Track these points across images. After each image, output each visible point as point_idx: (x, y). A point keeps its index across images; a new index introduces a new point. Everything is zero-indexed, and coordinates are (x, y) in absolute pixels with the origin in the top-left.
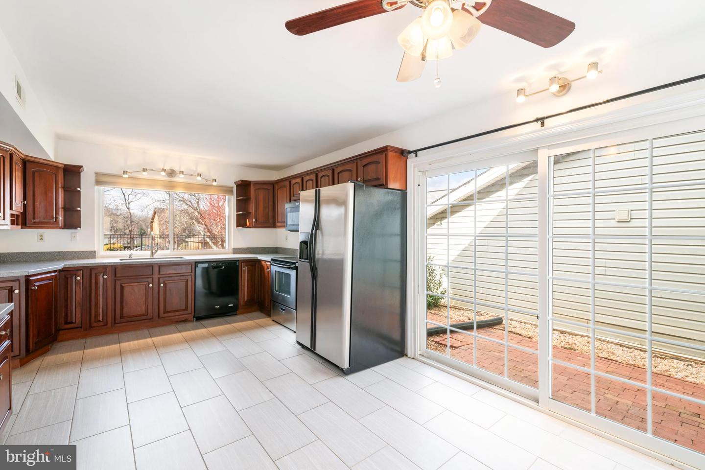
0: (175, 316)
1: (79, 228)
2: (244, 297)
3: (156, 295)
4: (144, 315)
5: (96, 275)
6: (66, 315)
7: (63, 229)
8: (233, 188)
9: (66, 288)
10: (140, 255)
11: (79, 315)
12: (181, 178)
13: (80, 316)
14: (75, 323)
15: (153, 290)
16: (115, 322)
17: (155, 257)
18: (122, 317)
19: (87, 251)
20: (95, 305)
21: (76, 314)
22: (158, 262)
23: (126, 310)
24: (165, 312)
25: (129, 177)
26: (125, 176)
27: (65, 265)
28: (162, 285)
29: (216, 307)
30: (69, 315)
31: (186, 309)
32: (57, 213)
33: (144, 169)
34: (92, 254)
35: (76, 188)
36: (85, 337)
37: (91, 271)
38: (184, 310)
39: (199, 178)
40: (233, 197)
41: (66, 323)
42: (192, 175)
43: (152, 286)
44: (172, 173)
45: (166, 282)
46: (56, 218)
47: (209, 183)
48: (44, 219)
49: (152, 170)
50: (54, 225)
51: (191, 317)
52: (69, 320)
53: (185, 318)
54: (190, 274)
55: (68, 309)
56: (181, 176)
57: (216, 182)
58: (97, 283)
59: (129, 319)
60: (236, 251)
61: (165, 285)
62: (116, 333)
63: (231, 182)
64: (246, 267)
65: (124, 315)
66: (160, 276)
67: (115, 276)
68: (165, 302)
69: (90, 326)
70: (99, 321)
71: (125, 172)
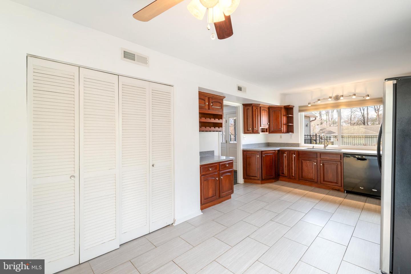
0: (331, 185)
1: (293, 132)
3: (319, 170)
4: (312, 179)
9: (282, 158)
10: (318, 147)
11: (286, 171)
12: (342, 99)
14: (285, 174)
15: (317, 166)
16: (299, 179)
17: (326, 149)
19: (296, 143)
22: (320, 151)
23: (304, 174)
24: (324, 181)
25: (311, 106)
26: (310, 105)
28: (321, 165)
29: (361, 188)
30: (283, 170)
31: (338, 183)
32: (281, 127)
33: (318, 100)
34: (298, 145)
37: (290, 152)
38: (336, 183)
39: (354, 97)
41: (282, 173)
42: (349, 96)
43: (316, 164)
44: (337, 98)
45: (324, 163)
46: (281, 129)
48: (276, 129)
49: (324, 99)
50: (280, 132)
53: (338, 189)
54: (339, 161)
57: (369, 96)
58: (292, 158)
59: (306, 179)
61: (323, 165)
65: (303, 176)
66: (321, 159)
67: (299, 156)
68: (324, 175)
69: (290, 178)
70: (293, 176)
71: (309, 104)
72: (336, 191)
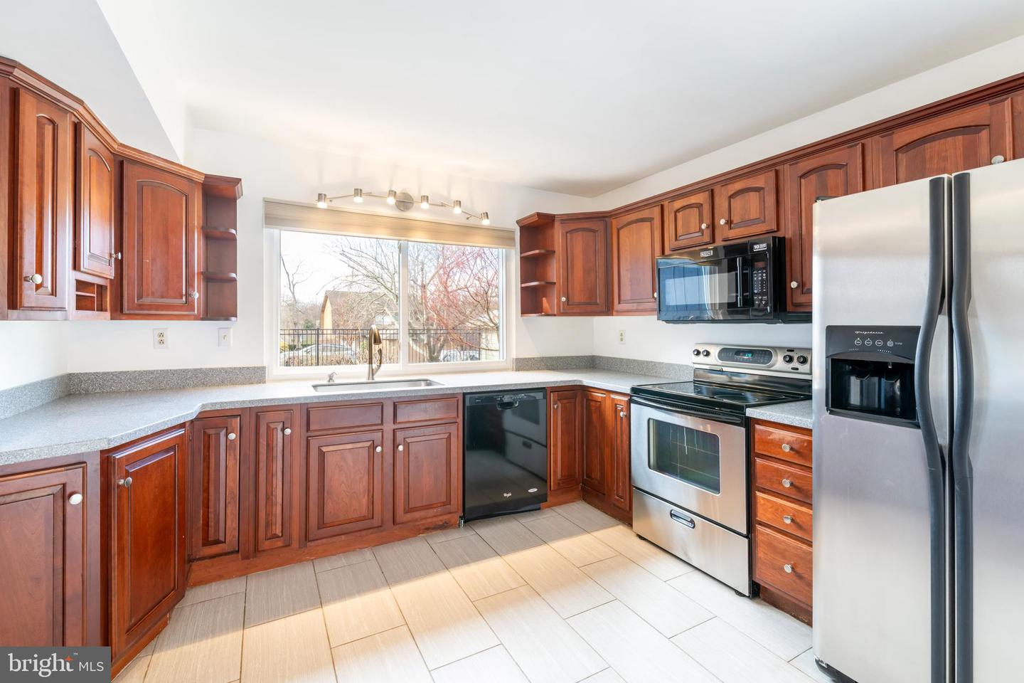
0: (426, 518)
1: (233, 319)
2: (555, 472)
3: (388, 469)
4: (364, 519)
5: (268, 427)
6: (206, 524)
7: (202, 319)
8: (513, 232)
9: (207, 459)
10: (350, 375)
11: (232, 524)
12: (424, 211)
13: (235, 525)
14: (225, 542)
15: (382, 457)
16: (306, 538)
17: (377, 379)
18: (322, 525)
19: (248, 368)
20: (267, 498)
21: (228, 522)
23: (329, 506)
24: (409, 510)
25: (328, 209)
26: (322, 205)
27: (203, 405)
28: (401, 448)
30: (212, 524)
31: (448, 502)
32: (189, 284)
33: (356, 190)
34: (256, 375)
35: (228, 229)
36: (244, 572)
37: (258, 417)
38: (444, 504)
39: (457, 210)
40: (513, 252)
41: (207, 542)
42: (443, 205)
43: (382, 451)
44: (405, 202)
45: (409, 440)
46: (188, 295)
47: (472, 222)
48: (163, 297)
49: (370, 193)
50: (182, 310)
51: (455, 517)
52: (212, 538)
54: (454, 420)
55: (211, 510)
56: (425, 205)
57: (488, 218)
58: (270, 447)
59: (337, 529)
60: (523, 364)
61: (407, 446)
62: (308, 560)
63: (510, 221)
64: (560, 405)
65: (326, 521)
66: (396, 427)
67: (308, 429)
68: (408, 487)
69: (257, 550)
70: (275, 536)
71: (321, 197)
72: (439, 532)
